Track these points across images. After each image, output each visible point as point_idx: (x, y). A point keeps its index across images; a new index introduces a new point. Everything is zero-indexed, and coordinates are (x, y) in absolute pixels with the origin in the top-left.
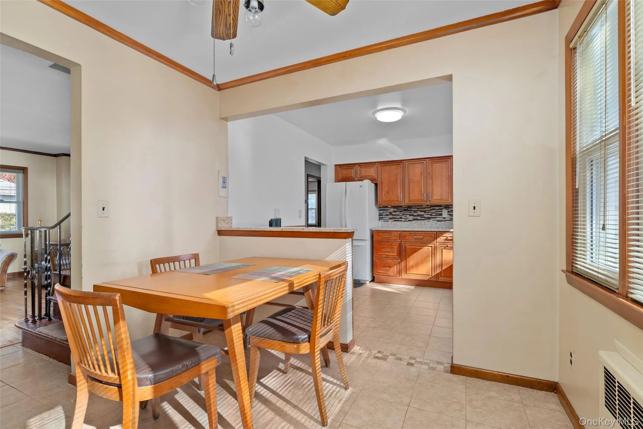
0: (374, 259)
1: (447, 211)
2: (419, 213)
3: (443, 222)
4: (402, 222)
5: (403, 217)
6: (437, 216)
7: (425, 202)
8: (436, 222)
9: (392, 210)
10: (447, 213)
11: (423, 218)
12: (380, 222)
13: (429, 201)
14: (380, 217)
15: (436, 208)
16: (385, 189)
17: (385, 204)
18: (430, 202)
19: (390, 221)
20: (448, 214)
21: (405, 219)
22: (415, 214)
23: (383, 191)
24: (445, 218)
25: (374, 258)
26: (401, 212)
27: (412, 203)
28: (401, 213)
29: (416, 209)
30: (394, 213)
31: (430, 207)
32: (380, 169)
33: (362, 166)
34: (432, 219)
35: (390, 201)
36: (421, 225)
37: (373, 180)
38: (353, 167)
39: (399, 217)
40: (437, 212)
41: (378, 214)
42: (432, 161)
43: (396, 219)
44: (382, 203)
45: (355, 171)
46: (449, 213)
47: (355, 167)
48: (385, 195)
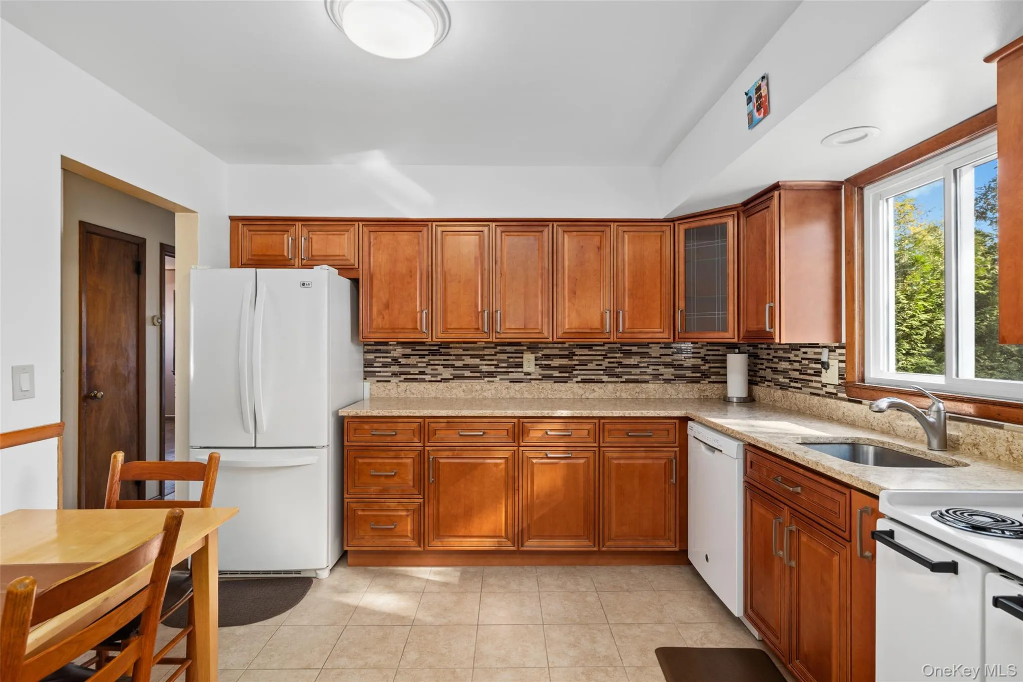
0: (346, 500)
1: (532, 357)
2: (469, 361)
3: (524, 384)
4: (424, 385)
5: (428, 371)
6: (510, 370)
7: (485, 335)
8: (507, 383)
9: (398, 352)
10: (533, 362)
11: (478, 375)
12: (367, 384)
13: (496, 332)
14: (366, 369)
15: (508, 349)
16: (381, 294)
17: (379, 337)
18: (498, 336)
19: (394, 380)
20: (536, 365)
21: (433, 375)
22: (459, 364)
23: (374, 300)
24: (530, 374)
25: (346, 496)
26: (422, 356)
27: (453, 335)
28: (424, 360)
29: (461, 352)
30: (403, 361)
31: (493, 345)
32: (366, 239)
33: (315, 228)
34: (499, 377)
35: (393, 330)
36: (472, 391)
37: (344, 270)
38: (287, 228)
39: (416, 371)
40: (511, 360)
41: (362, 362)
42: (504, 229)
43: (409, 377)
44: (372, 335)
45: (294, 240)
46: (538, 362)
47: (293, 229)
48: (380, 313)
